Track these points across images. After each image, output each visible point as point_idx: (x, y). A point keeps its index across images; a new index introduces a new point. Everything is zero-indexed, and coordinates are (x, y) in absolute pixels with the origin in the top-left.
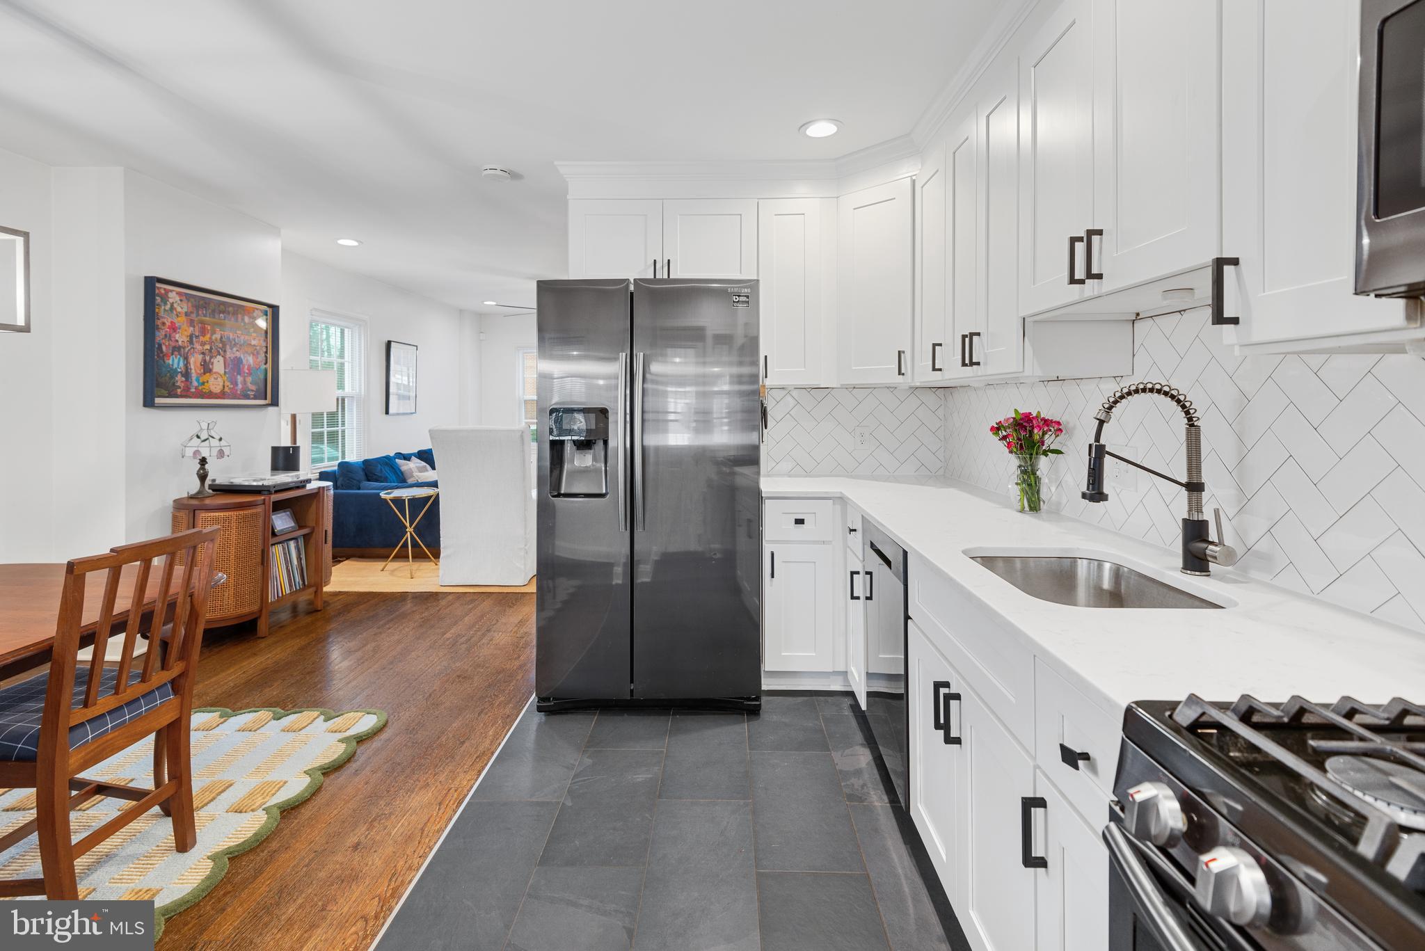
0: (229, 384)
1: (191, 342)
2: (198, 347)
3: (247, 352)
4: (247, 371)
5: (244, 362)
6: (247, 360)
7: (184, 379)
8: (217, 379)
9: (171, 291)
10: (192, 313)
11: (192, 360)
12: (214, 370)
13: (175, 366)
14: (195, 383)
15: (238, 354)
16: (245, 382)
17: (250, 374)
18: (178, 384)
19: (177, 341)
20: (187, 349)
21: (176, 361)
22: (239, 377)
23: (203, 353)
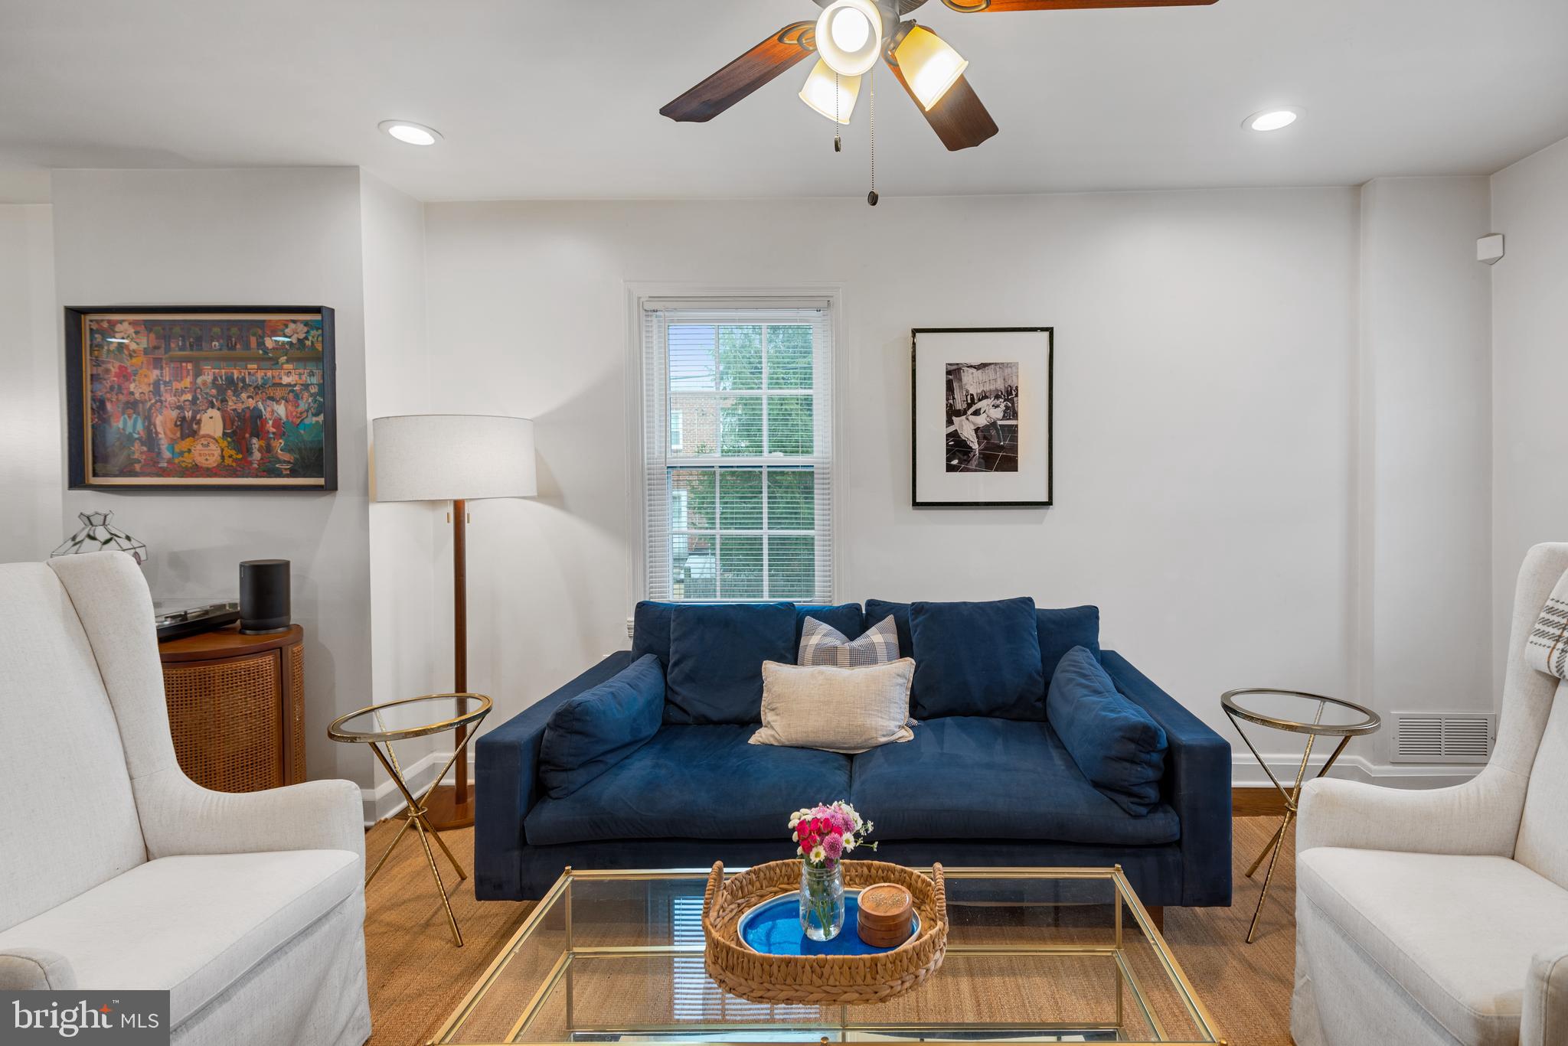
0: (233, 452)
1: (156, 391)
2: (170, 399)
3: (272, 399)
4: (272, 430)
5: (266, 414)
6: (273, 411)
7: (145, 449)
8: (208, 445)
9: (121, 322)
10: (156, 348)
11: (159, 420)
12: (202, 432)
13: (129, 430)
14: (167, 454)
15: (251, 403)
16: (268, 449)
17: (280, 434)
18: (136, 456)
19: (132, 393)
20: (149, 404)
21: (130, 423)
22: (255, 440)
23: (179, 408)
